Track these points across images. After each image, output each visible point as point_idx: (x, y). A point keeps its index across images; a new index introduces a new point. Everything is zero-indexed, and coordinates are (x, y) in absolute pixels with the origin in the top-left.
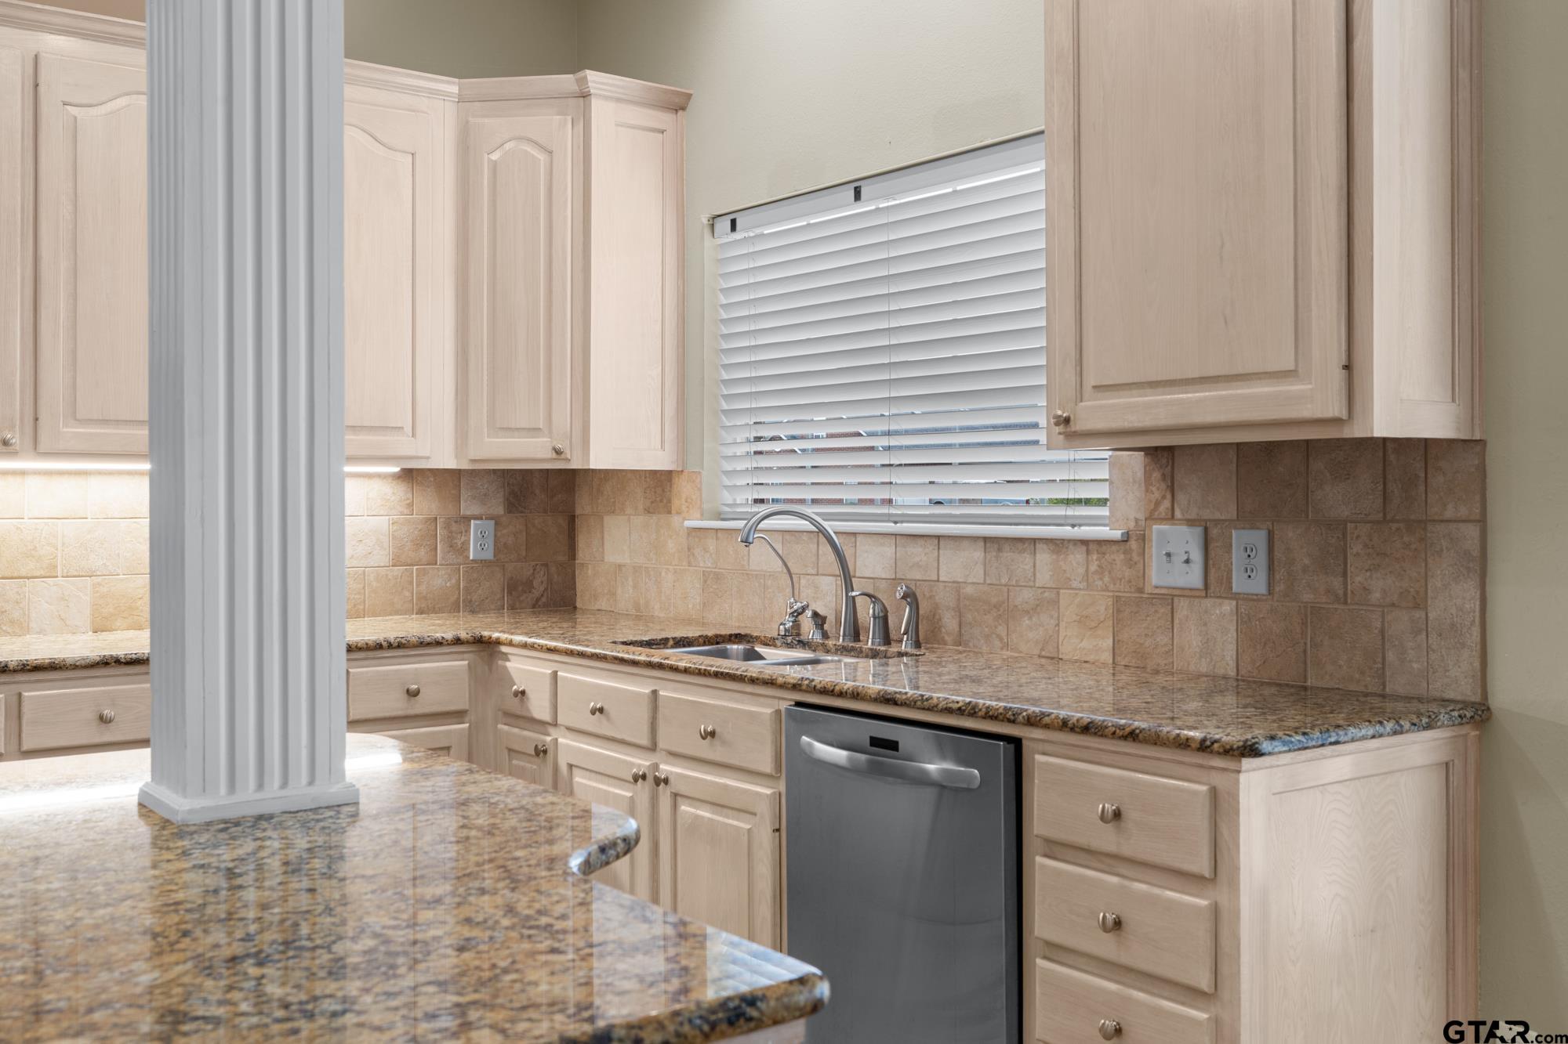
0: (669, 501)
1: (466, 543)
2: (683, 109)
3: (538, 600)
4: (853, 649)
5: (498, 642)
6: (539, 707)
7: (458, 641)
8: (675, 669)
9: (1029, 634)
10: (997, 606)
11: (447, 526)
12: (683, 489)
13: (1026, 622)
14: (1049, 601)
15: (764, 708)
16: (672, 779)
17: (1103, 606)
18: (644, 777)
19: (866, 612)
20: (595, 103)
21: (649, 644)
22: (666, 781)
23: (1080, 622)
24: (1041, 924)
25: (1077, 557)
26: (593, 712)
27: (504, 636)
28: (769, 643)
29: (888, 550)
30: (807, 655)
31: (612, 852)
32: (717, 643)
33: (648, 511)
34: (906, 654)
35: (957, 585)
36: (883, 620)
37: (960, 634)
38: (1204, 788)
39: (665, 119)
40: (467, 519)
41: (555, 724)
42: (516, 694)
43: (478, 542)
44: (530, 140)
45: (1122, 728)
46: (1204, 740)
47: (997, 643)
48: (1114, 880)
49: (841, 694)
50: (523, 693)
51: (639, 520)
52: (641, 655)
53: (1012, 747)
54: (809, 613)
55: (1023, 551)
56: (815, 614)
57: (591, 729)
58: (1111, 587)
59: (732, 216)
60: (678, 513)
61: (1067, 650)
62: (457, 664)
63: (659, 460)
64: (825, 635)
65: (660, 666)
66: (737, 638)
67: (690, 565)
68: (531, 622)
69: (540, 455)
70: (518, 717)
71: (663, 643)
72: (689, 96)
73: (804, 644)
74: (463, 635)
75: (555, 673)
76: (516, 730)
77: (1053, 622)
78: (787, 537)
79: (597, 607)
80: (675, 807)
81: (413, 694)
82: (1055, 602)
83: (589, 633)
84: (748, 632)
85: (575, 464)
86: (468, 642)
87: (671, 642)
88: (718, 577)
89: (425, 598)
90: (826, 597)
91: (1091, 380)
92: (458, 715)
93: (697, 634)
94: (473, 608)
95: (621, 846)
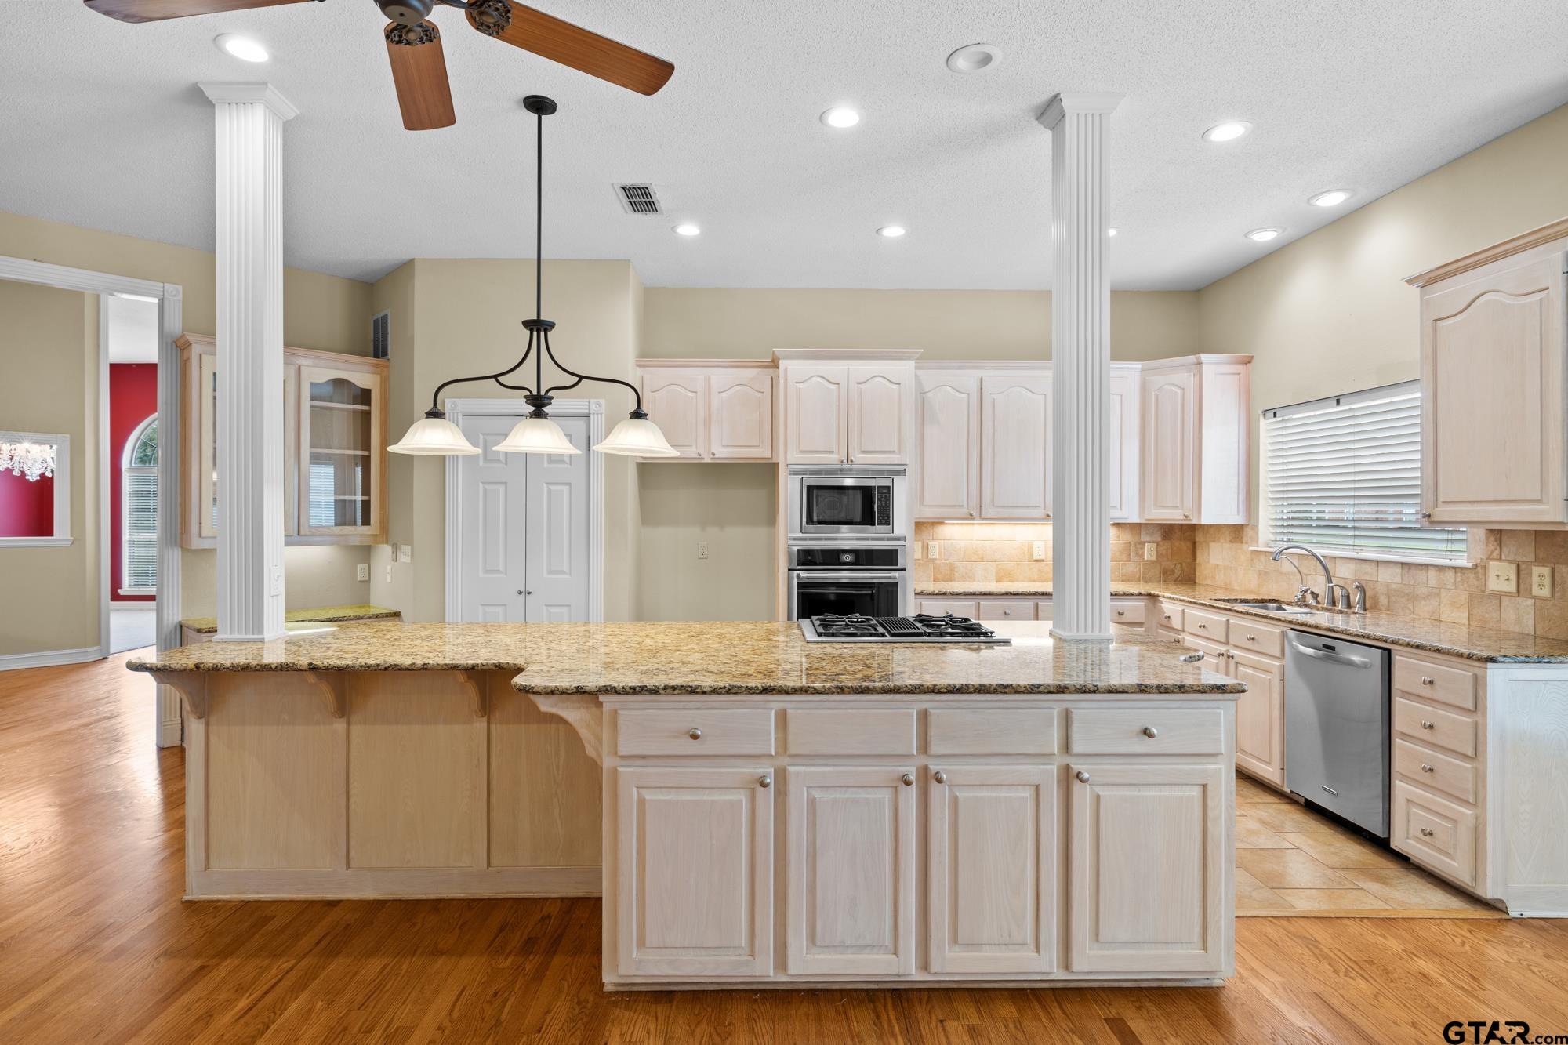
0: (1242, 538)
1: (1143, 553)
2: (1250, 362)
3: (1177, 578)
4: (1330, 609)
5: (1158, 596)
6: (1176, 623)
7: (1140, 594)
8: (1237, 612)
9: (1424, 608)
10: (1408, 595)
11: (1135, 545)
12: (1249, 532)
13: (1423, 602)
14: (1435, 593)
15: (1276, 630)
16: (1235, 656)
17: (1463, 597)
18: (1223, 655)
19: (1338, 592)
20: (1205, 367)
21: (1228, 601)
22: (1232, 657)
23: (1451, 604)
24: (1398, 724)
25: (1450, 574)
26: (1200, 627)
27: (1160, 594)
28: (1288, 604)
29: (1352, 566)
30: (1308, 610)
31: (1194, 659)
32: (1263, 602)
33: (1231, 542)
34: (1357, 613)
35: (1388, 584)
36: (1347, 598)
37: (1389, 606)
38: (1470, 674)
39: (1241, 368)
40: (1145, 542)
41: (1184, 631)
42: (1166, 617)
43: (1149, 552)
44: (1173, 385)
45: (1434, 647)
46: (1470, 654)
47: (1408, 611)
48: (1430, 709)
49: (1310, 626)
50: (1169, 617)
51: (1227, 545)
52: (1222, 605)
53: (1386, 652)
54: (1309, 592)
55: (1422, 570)
56: (1312, 593)
57: (1199, 634)
58: (1468, 589)
59: (1275, 411)
60: (1246, 543)
61: (1444, 617)
62: (1140, 604)
63: (1237, 519)
64: (1318, 602)
65: (1230, 610)
66: (1273, 601)
67: (1252, 567)
68: (1173, 588)
69: (1179, 518)
70: (1168, 627)
71: (1235, 601)
72: (1252, 357)
73: (1306, 606)
74: (1142, 592)
75: (1183, 610)
76: (1166, 632)
77: (1437, 604)
78: (1301, 557)
79: (1206, 583)
80: (1237, 668)
81: (1121, 614)
82: (1439, 594)
83: (1200, 595)
84: (1279, 598)
85: (1194, 522)
86: (1144, 595)
87: (1239, 601)
88: (1266, 573)
89: (1125, 575)
90: (1320, 586)
91: (1441, 499)
92: (1140, 624)
93: (1252, 598)
94: (1146, 580)
95: (1197, 658)
